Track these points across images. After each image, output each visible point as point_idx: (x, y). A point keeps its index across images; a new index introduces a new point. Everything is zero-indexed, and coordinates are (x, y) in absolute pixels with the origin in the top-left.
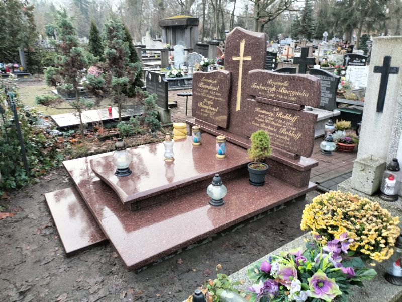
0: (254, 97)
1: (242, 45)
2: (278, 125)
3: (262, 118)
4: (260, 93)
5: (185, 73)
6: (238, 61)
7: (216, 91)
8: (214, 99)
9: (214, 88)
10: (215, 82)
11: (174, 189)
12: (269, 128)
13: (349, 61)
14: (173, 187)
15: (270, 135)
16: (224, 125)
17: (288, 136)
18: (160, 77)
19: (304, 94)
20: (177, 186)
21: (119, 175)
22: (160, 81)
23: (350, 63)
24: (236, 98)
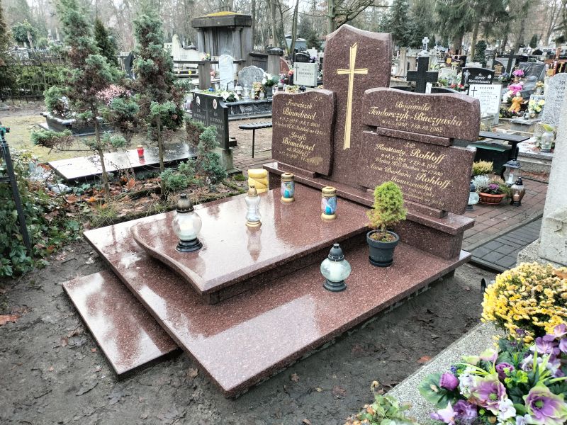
0: (374, 128)
1: (353, 52)
2: (413, 168)
3: (388, 160)
4: (384, 122)
5: (240, 95)
6: (347, 76)
7: (311, 121)
8: (309, 133)
9: (308, 117)
10: (310, 106)
11: (271, 268)
12: (399, 173)
13: (469, 77)
14: (271, 265)
15: (399, 183)
16: (324, 170)
17: (430, 185)
18: (215, 101)
19: (455, 122)
20: (276, 263)
21: (183, 250)
22: (215, 108)
23: (470, 81)
24: (343, 130)
